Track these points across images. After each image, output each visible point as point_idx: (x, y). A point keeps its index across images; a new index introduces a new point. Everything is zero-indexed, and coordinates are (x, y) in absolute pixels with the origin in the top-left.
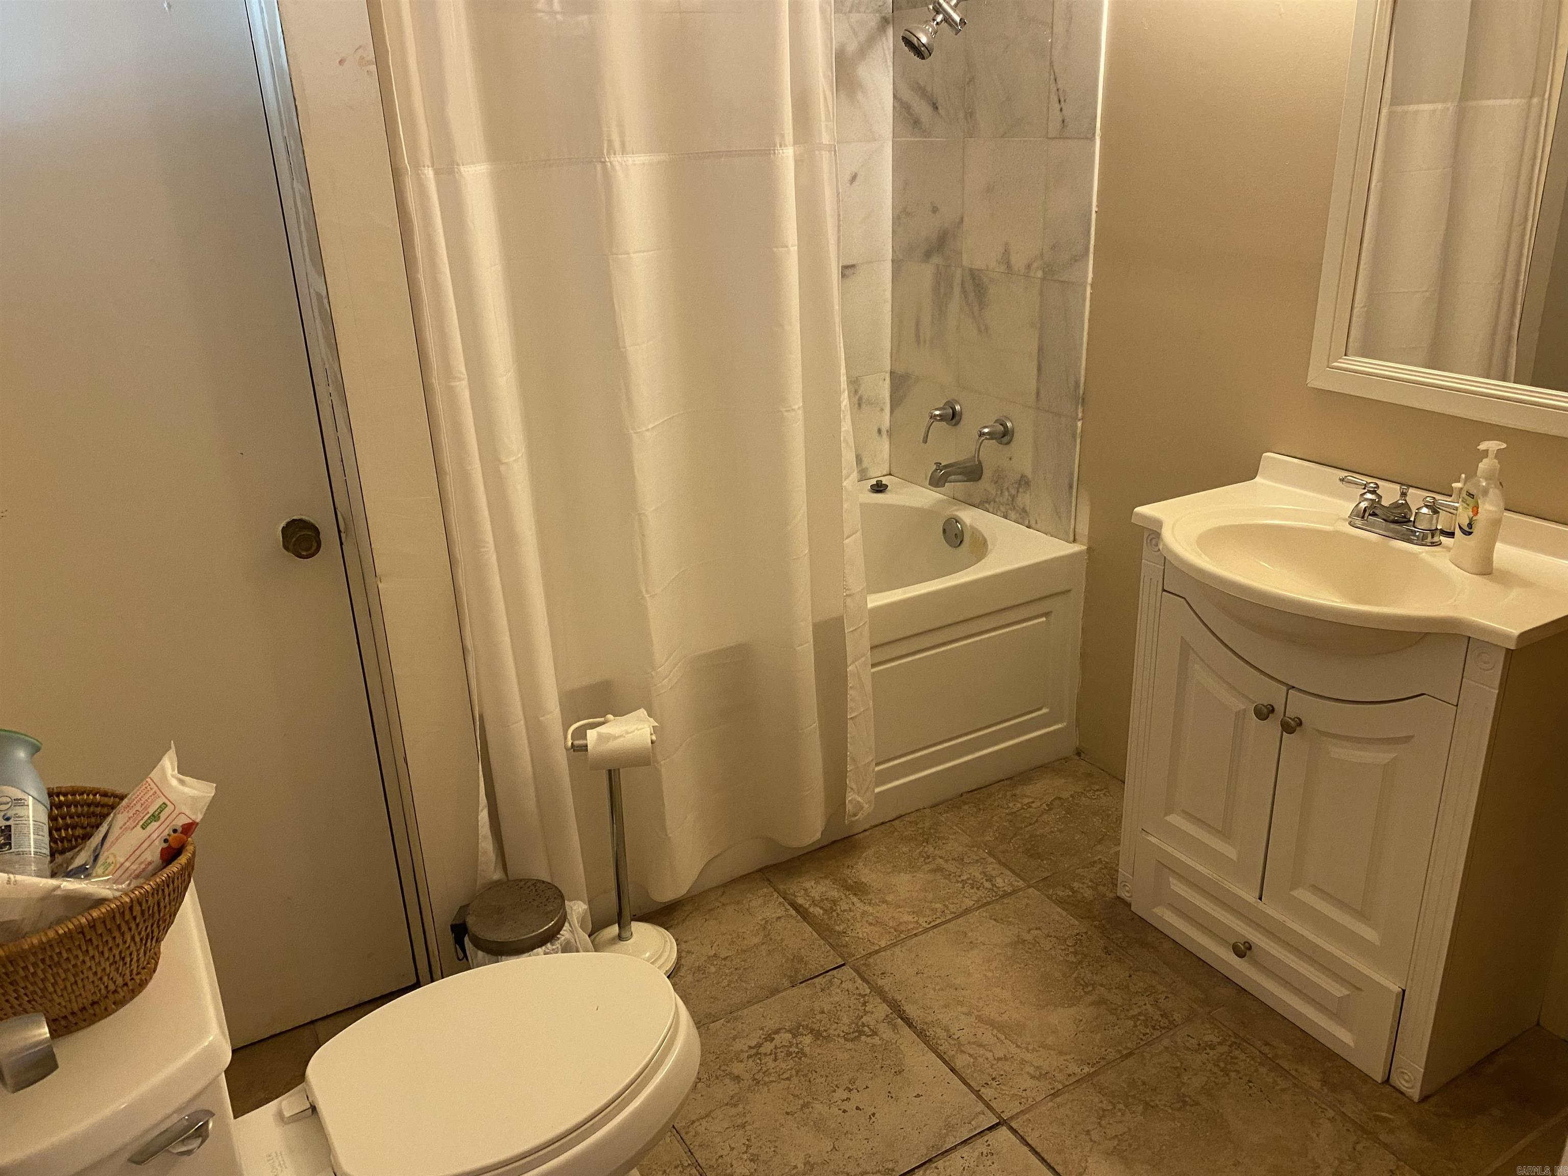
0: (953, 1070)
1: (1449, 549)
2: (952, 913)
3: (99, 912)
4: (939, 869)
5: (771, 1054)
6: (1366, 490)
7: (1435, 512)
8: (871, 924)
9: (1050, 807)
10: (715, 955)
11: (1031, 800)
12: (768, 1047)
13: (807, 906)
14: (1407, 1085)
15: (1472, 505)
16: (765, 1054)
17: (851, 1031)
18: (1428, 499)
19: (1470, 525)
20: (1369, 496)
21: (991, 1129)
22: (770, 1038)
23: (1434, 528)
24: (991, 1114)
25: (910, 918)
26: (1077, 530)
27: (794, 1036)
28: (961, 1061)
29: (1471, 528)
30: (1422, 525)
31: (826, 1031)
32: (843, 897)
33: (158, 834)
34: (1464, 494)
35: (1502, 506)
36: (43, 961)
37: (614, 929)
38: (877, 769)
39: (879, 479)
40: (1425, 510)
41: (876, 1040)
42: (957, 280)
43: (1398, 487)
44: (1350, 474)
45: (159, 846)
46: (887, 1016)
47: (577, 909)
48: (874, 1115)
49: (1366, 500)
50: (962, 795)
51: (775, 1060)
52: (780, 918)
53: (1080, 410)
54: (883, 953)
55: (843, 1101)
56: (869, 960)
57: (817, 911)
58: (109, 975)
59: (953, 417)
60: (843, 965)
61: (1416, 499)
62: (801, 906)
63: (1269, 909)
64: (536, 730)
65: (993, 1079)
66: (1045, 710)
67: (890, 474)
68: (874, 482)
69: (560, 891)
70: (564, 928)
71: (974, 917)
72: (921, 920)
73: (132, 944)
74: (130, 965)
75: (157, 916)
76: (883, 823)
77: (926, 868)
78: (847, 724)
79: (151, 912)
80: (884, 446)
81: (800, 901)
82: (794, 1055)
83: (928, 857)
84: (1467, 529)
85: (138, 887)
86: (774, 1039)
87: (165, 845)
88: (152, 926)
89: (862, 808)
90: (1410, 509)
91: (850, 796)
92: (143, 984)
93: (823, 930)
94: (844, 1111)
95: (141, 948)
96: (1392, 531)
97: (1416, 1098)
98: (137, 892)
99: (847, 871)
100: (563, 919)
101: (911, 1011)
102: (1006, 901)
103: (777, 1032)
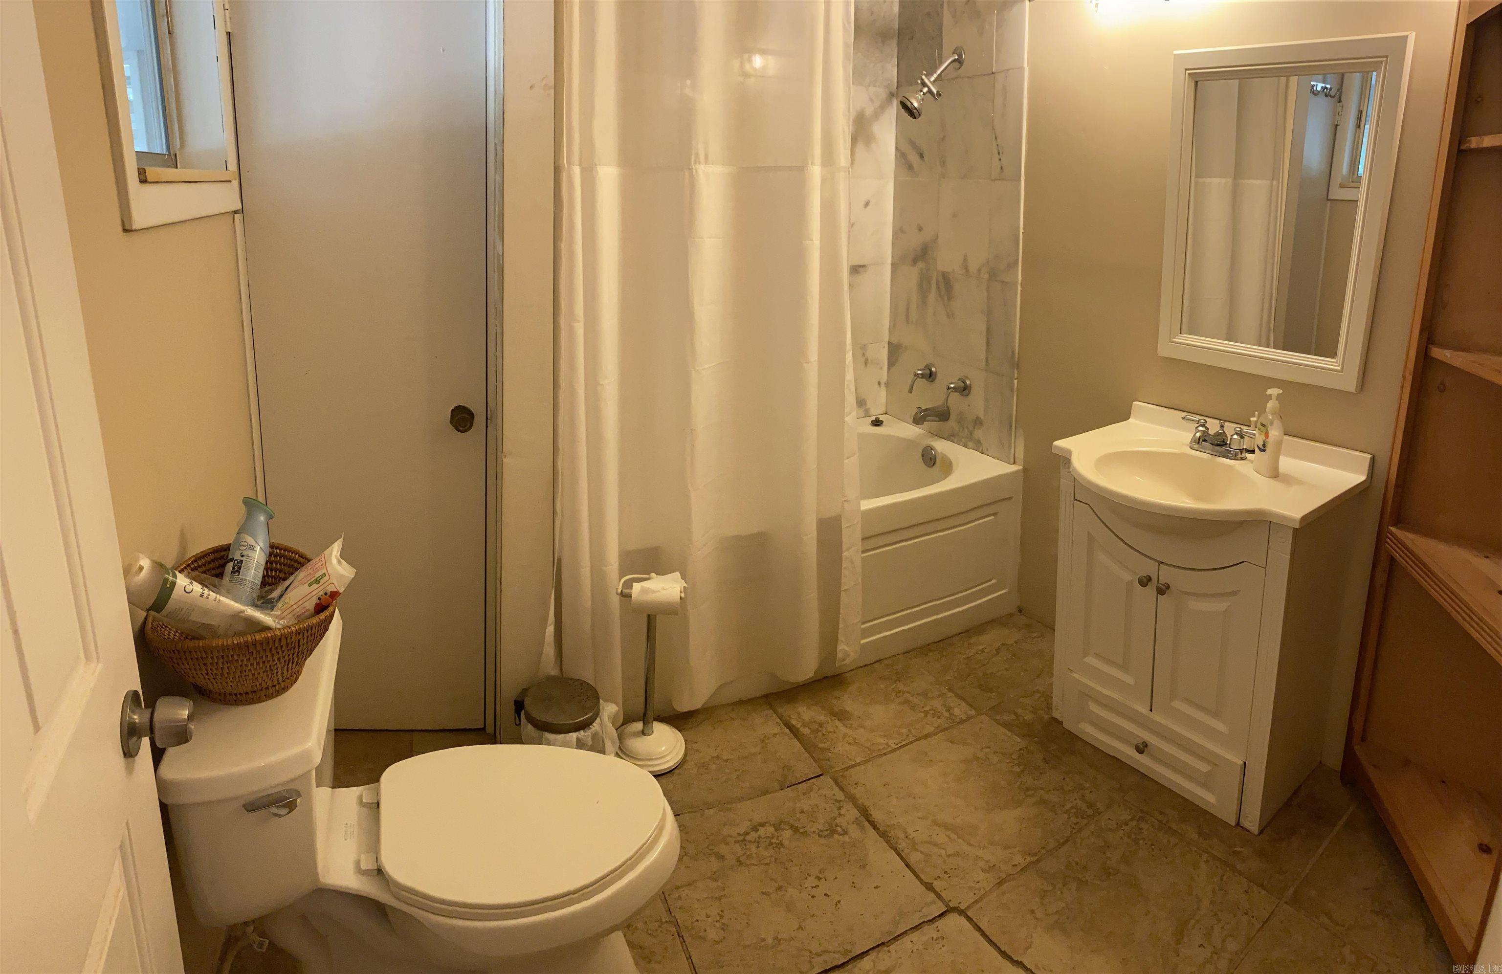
0: (907, 865)
1: (1252, 462)
2: (914, 736)
3: (260, 636)
4: (907, 702)
5: (754, 842)
6: (1198, 425)
7: (1242, 437)
8: (850, 744)
9: (998, 651)
10: (718, 757)
11: (983, 647)
12: (753, 836)
13: (799, 726)
14: (1249, 824)
15: (1264, 432)
16: (750, 842)
17: (825, 829)
18: (1237, 429)
19: (1264, 445)
20: (1201, 428)
21: (942, 915)
22: (755, 829)
23: (1241, 448)
24: (941, 904)
25: (882, 741)
26: (1016, 455)
27: (776, 830)
28: (915, 858)
29: (1265, 447)
30: (1235, 446)
31: (804, 827)
32: (830, 721)
33: (317, 591)
34: (1259, 425)
35: (1282, 433)
36: (223, 657)
37: (639, 726)
38: (863, 626)
39: (878, 416)
40: (1235, 437)
41: (846, 838)
42: (934, 282)
43: (1218, 422)
44: (1189, 414)
45: (315, 601)
46: (857, 819)
47: (609, 710)
48: (839, 901)
49: (1200, 431)
50: (928, 645)
51: (758, 847)
52: (776, 734)
53: (1016, 372)
54: (858, 768)
55: (813, 887)
56: (846, 772)
57: (806, 731)
58: (262, 678)
59: (930, 376)
60: (821, 775)
61: (1230, 429)
62: (794, 726)
63: (1156, 717)
64: (598, 575)
65: (946, 872)
66: (994, 581)
67: (886, 414)
68: (873, 418)
69: (597, 694)
70: (596, 721)
71: (933, 740)
72: (891, 743)
73: (278, 663)
74: (277, 676)
75: (296, 650)
76: (866, 666)
77: (898, 700)
78: (840, 593)
79: (293, 646)
80: (883, 392)
81: (794, 722)
82: (774, 845)
83: (900, 692)
84: (1263, 448)
85: (288, 627)
86: (758, 830)
87: (318, 602)
88: (293, 655)
89: (848, 656)
90: (1227, 437)
91: (841, 647)
92: (285, 689)
93: (808, 746)
94: (813, 897)
95: (284, 666)
96: (1217, 451)
97: (1256, 832)
98: (286, 630)
99: (834, 702)
100: (597, 715)
101: (877, 815)
102: (962, 727)
103: (762, 825)
